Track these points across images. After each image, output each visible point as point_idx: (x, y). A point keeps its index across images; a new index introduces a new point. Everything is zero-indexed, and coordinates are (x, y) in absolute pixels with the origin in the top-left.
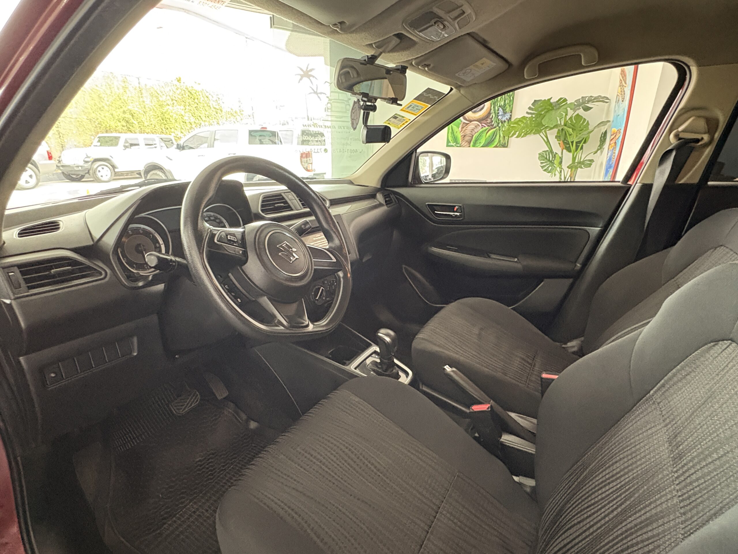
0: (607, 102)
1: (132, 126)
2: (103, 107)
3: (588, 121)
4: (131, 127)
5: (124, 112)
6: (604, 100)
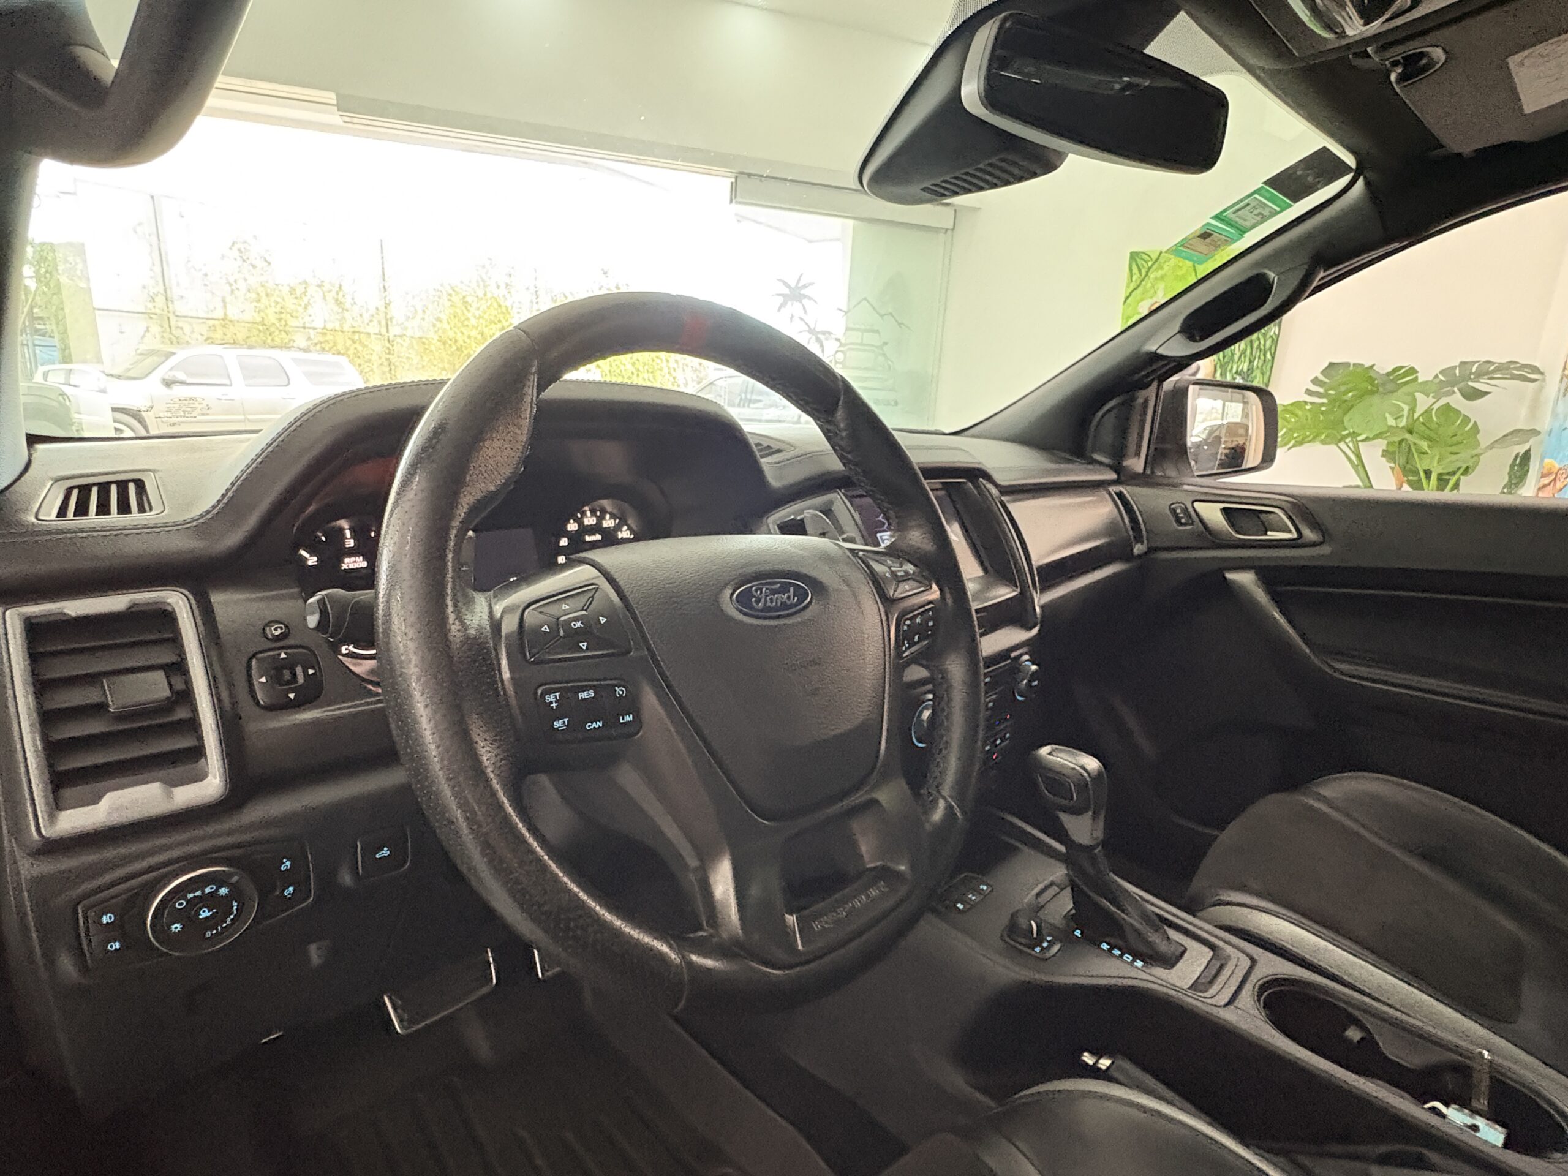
0: (1533, 381)
3: (1475, 423)
6: (1525, 373)
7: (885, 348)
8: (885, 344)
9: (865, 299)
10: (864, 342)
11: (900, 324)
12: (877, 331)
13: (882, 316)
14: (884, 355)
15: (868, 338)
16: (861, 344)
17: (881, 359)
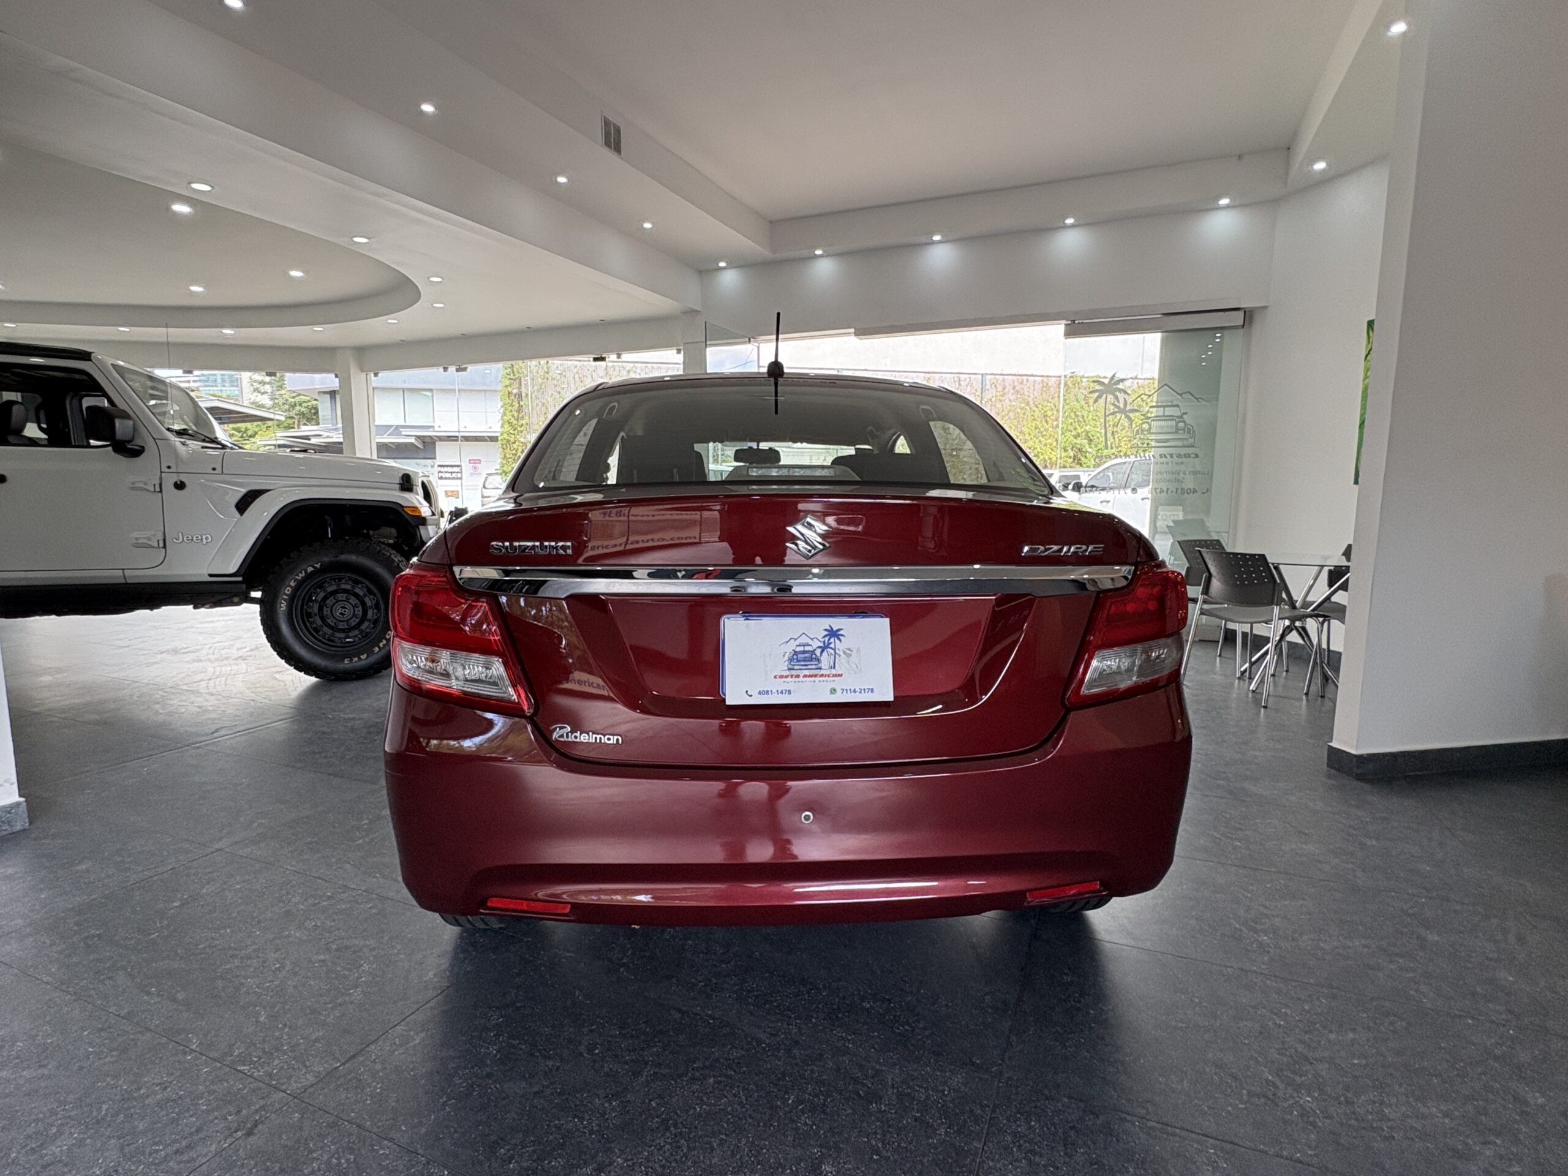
1: (1086, 457)
2: (1046, 430)
4: (1083, 459)
5: (1077, 436)
7: (1185, 416)
8: (1186, 413)
9: (1165, 385)
10: (1166, 414)
11: (1197, 399)
12: (1177, 406)
13: (1180, 395)
14: (1184, 422)
15: (1169, 411)
16: (1164, 416)
17: (1181, 425)
